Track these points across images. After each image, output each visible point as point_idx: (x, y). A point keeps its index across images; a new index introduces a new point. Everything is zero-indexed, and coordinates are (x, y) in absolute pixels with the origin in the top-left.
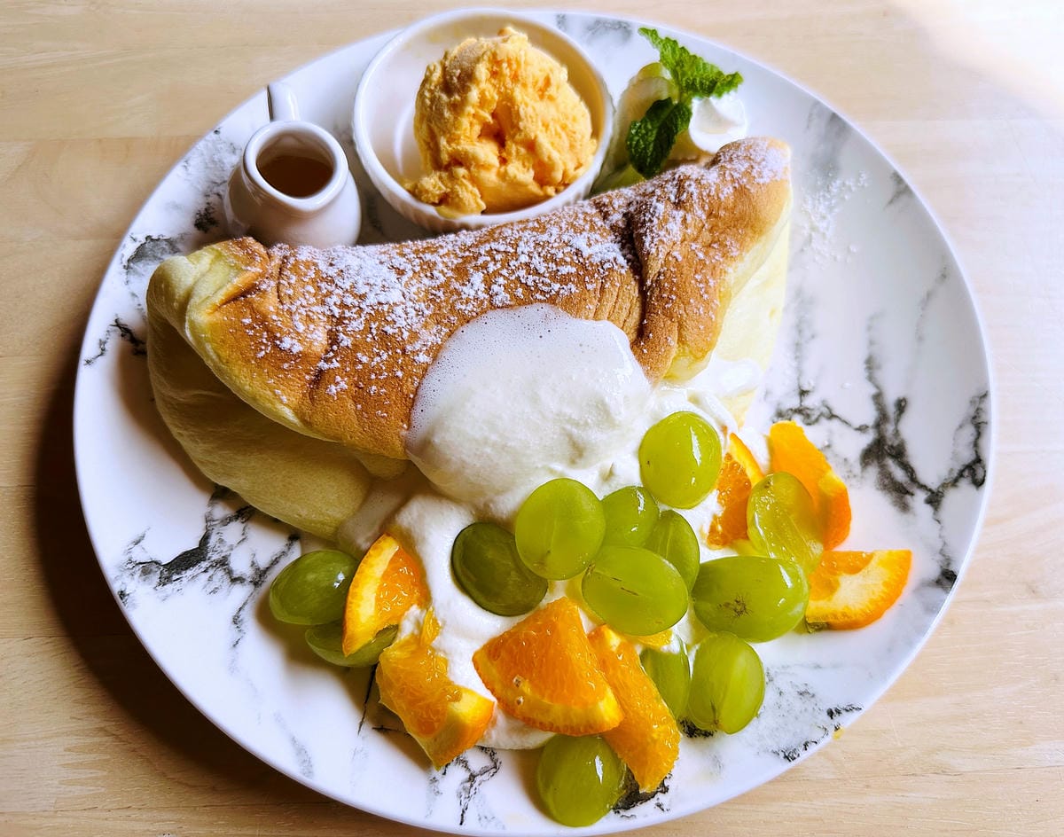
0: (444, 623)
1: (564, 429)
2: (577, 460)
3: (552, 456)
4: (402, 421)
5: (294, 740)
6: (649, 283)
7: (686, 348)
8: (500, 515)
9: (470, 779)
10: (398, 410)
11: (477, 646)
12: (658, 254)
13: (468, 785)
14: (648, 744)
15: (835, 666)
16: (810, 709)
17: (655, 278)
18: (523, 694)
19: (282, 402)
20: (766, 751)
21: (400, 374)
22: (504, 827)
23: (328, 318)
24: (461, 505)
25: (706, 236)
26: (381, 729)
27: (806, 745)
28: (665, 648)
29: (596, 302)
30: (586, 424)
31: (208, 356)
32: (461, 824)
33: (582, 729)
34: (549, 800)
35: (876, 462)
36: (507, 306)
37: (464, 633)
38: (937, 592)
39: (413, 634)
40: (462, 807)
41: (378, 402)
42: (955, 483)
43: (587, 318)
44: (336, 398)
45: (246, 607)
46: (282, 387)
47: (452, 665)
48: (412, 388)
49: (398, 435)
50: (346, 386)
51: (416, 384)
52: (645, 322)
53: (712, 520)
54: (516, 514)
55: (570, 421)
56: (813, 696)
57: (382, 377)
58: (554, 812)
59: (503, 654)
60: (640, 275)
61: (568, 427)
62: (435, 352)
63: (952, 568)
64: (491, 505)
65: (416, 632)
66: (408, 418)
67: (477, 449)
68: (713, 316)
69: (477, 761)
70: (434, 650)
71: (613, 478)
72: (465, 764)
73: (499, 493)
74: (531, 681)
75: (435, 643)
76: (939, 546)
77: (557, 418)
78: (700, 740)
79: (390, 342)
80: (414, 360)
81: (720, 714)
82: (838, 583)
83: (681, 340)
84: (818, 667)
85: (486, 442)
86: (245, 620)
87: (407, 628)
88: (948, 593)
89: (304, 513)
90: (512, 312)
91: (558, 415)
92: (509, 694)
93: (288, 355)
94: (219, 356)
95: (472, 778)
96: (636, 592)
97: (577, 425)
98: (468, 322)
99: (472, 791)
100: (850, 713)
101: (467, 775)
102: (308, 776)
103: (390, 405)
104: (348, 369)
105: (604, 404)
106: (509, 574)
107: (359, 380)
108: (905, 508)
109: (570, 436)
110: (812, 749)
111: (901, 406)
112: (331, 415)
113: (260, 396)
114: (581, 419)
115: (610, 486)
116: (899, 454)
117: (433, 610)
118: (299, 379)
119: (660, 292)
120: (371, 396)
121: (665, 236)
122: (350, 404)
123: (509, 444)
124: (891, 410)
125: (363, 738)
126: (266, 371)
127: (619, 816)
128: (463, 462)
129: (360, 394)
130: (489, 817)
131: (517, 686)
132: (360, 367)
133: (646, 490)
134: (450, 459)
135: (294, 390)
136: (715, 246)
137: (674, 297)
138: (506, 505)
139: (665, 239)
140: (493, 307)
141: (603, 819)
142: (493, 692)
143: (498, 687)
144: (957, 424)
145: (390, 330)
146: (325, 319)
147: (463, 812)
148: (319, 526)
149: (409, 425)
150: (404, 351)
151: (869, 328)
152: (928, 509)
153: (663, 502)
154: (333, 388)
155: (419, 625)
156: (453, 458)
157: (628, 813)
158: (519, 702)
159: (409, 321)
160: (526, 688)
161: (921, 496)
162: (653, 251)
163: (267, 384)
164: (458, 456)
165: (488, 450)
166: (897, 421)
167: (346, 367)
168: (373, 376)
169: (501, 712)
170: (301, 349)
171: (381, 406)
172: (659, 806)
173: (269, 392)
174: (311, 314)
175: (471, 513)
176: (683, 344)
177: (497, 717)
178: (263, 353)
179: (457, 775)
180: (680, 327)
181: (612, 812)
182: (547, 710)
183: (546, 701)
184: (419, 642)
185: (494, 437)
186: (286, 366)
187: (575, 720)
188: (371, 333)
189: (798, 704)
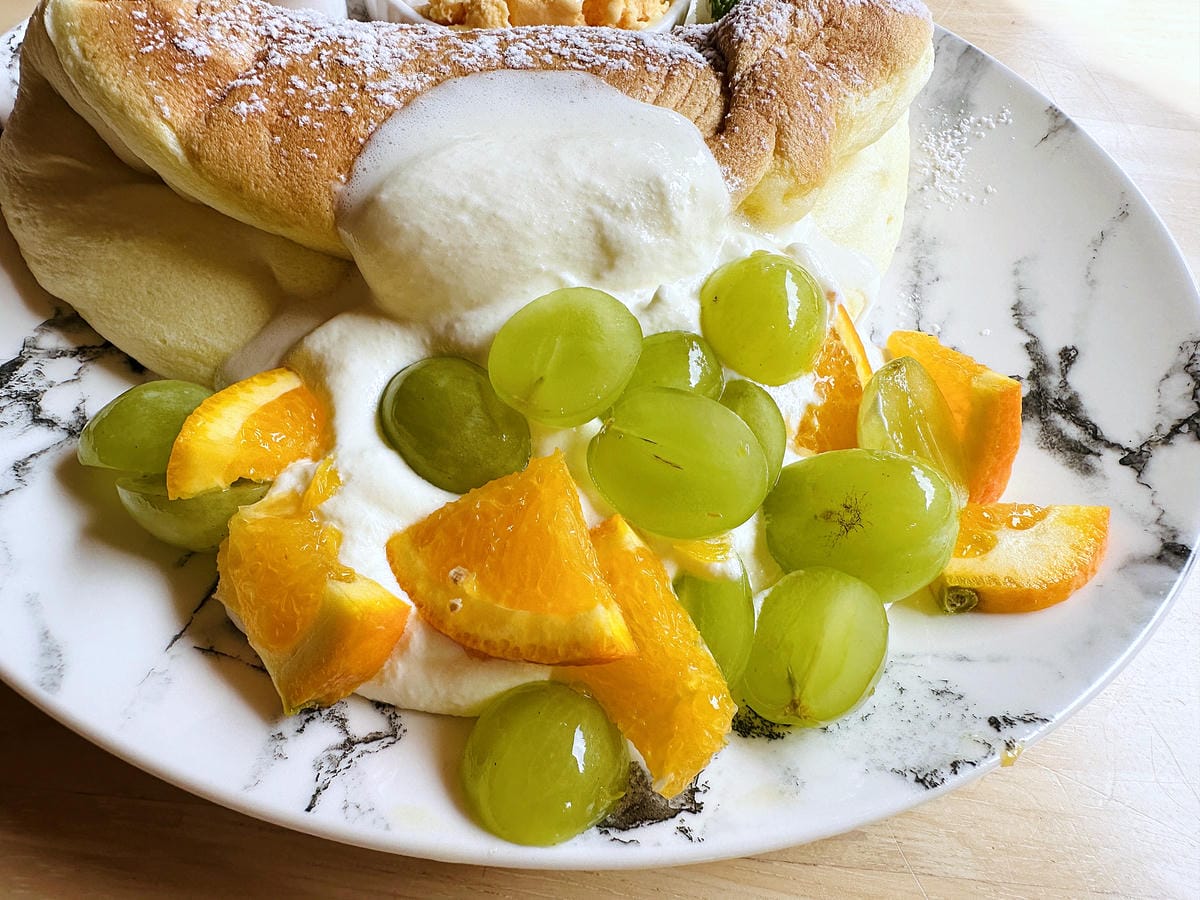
0: (349, 477)
1: (590, 211)
2: (605, 275)
3: (566, 257)
4: (339, 171)
5: (46, 635)
6: (737, 77)
7: (786, 163)
8: (468, 340)
9: (344, 746)
10: (337, 154)
11: (400, 524)
12: (754, 42)
13: (339, 753)
14: (677, 699)
15: (994, 660)
16: (957, 715)
17: (748, 72)
18: (463, 595)
19: (161, 115)
20: (881, 768)
21: (349, 110)
22: (387, 827)
23: (262, 38)
24: (409, 327)
25: (820, 48)
26: (209, 650)
27: (955, 765)
28: (718, 566)
29: (658, 87)
30: (627, 210)
31: (69, 53)
32: (308, 810)
33: (561, 651)
34: (481, 791)
35: (1036, 417)
36: (527, 68)
37: (377, 497)
38: (1160, 572)
39: (294, 491)
40: (319, 784)
41: (309, 137)
42: (1167, 440)
43: (644, 100)
44: (244, 120)
45: (43, 457)
46: (166, 93)
47: (349, 543)
48: (366, 134)
49: (329, 189)
50: (264, 109)
51: (371, 129)
52: (729, 115)
53: (803, 411)
54: (492, 338)
55: (603, 200)
56: (961, 697)
57: (321, 109)
58: (486, 811)
59: (440, 535)
60: (725, 71)
61: (598, 209)
62: (409, 98)
63: (1180, 541)
64: (457, 326)
65: (299, 488)
66: (349, 168)
67: (446, 214)
68: (827, 136)
69: (362, 721)
70: (322, 516)
71: (659, 305)
72: (342, 723)
73: (471, 305)
74: (481, 577)
75: (326, 506)
76: (1154, 513)
77: (584, 191)
78: (761, 742)
79: (344, 73)
80: (375, 99)
81: (802, 689)
82: (995, 539)
83: (780, 151)
84: (963, 659)
85: (463, 204)
86: (33, 470)
87: (287, 482)
88: (1179, 572)
89: (171, 338)
90: (534, 74)
91: (585, 186)
92: (439, 596)
93: (188, 57)
94: (84, 51)
95: (349, 744)
96: (679, 464)
97: (613, 208)
98: (466, 75)
99: (344, 763)
100: (1032, 725)
101: (341, 739)
102: (48, 690)
103: (325, 145)
104: (272, 90)
105: (659, 183)
106: (469, 412)
107: (287, 106)
108: (1088, 470)
109: (599, 225)
110: (966, 771)
111: (1068, 356)
112: (233, 146)
113: (131, 102)
114: (620, 200)
115: (652, 321)
116: (1071, 408)
117: (335, 457)
118: (196, 90)
119: (754, 85)
120: (298, 127)
121: (766, 23)
122: (264, 136)
123: (499, 213)
124: (1054, 361)
125: (172, 657)
126: (148, 69)
127: (609, 838)
128: (422, 234)
129: (284, 125)
130: (364, 807)
131: (455, 581)
132: (292, 91)
133: (705, 341)
134: (402, 226)
135: (183, 103)
136: (832, 65)
137: (774, 93)
138: (480, 324)
139: (766, 28)
140: (505, 65)
141: (578, 839)
142: (411, 594)
143: (421, 587)
144: (1162, 374)
145: (347, 60)
146: (257, 38)
147: (318, 791)
148: (190, 361)
149: (349, 178)
150: (362, 87)
151: (1016, 273)
152: (1128, 473)
153: (732, 367)
154: (243, 106)
155: (307, 479)
156: (406, 224)
157: (625, 836)
158: (454, 607)
159: (378, 59)
160: (470, 586)
161: (1111, 458)
162: (748, 37)
163: (145, 88)
164: (415, 222)
165: (465, 218)
166: (1064, 373)
167: (270, 88)
168: (308, 105)
169: (420, 629)
170: (210, 53)
171: (311, 143)
172: (684, 831)
173: (144, 98)
174: (237, 28)
175: (424, 341)
176: (782, 156)
177: (411, 633)
178: (151, 48)
179: (322, 735)
180: (780, 132)
181: (594, 831)
182: (501, 621)
183: (501, 606)
184: (301, 503)
185: (476, 199)
186: (179, 67)
187: (549, 637)
188: (319, 59)
189: (934, 708)
